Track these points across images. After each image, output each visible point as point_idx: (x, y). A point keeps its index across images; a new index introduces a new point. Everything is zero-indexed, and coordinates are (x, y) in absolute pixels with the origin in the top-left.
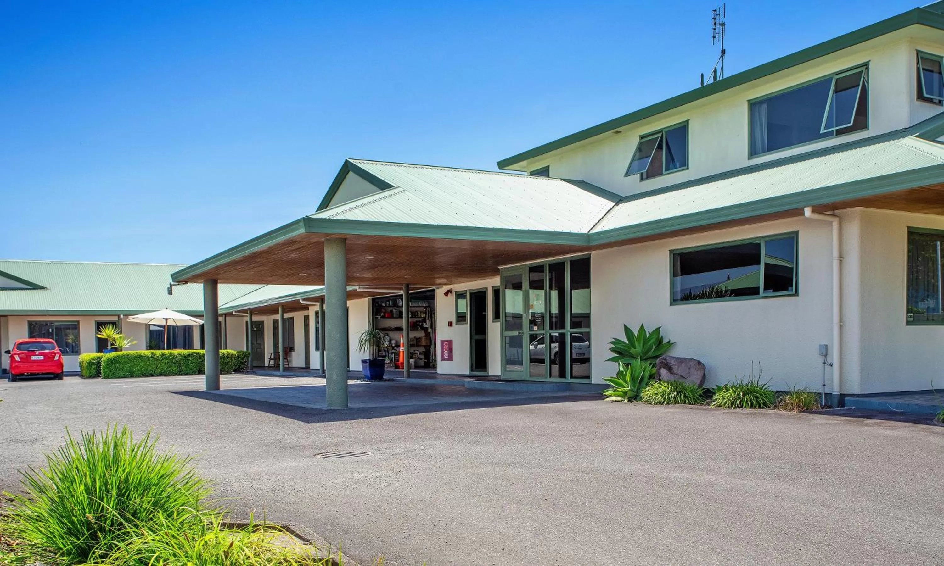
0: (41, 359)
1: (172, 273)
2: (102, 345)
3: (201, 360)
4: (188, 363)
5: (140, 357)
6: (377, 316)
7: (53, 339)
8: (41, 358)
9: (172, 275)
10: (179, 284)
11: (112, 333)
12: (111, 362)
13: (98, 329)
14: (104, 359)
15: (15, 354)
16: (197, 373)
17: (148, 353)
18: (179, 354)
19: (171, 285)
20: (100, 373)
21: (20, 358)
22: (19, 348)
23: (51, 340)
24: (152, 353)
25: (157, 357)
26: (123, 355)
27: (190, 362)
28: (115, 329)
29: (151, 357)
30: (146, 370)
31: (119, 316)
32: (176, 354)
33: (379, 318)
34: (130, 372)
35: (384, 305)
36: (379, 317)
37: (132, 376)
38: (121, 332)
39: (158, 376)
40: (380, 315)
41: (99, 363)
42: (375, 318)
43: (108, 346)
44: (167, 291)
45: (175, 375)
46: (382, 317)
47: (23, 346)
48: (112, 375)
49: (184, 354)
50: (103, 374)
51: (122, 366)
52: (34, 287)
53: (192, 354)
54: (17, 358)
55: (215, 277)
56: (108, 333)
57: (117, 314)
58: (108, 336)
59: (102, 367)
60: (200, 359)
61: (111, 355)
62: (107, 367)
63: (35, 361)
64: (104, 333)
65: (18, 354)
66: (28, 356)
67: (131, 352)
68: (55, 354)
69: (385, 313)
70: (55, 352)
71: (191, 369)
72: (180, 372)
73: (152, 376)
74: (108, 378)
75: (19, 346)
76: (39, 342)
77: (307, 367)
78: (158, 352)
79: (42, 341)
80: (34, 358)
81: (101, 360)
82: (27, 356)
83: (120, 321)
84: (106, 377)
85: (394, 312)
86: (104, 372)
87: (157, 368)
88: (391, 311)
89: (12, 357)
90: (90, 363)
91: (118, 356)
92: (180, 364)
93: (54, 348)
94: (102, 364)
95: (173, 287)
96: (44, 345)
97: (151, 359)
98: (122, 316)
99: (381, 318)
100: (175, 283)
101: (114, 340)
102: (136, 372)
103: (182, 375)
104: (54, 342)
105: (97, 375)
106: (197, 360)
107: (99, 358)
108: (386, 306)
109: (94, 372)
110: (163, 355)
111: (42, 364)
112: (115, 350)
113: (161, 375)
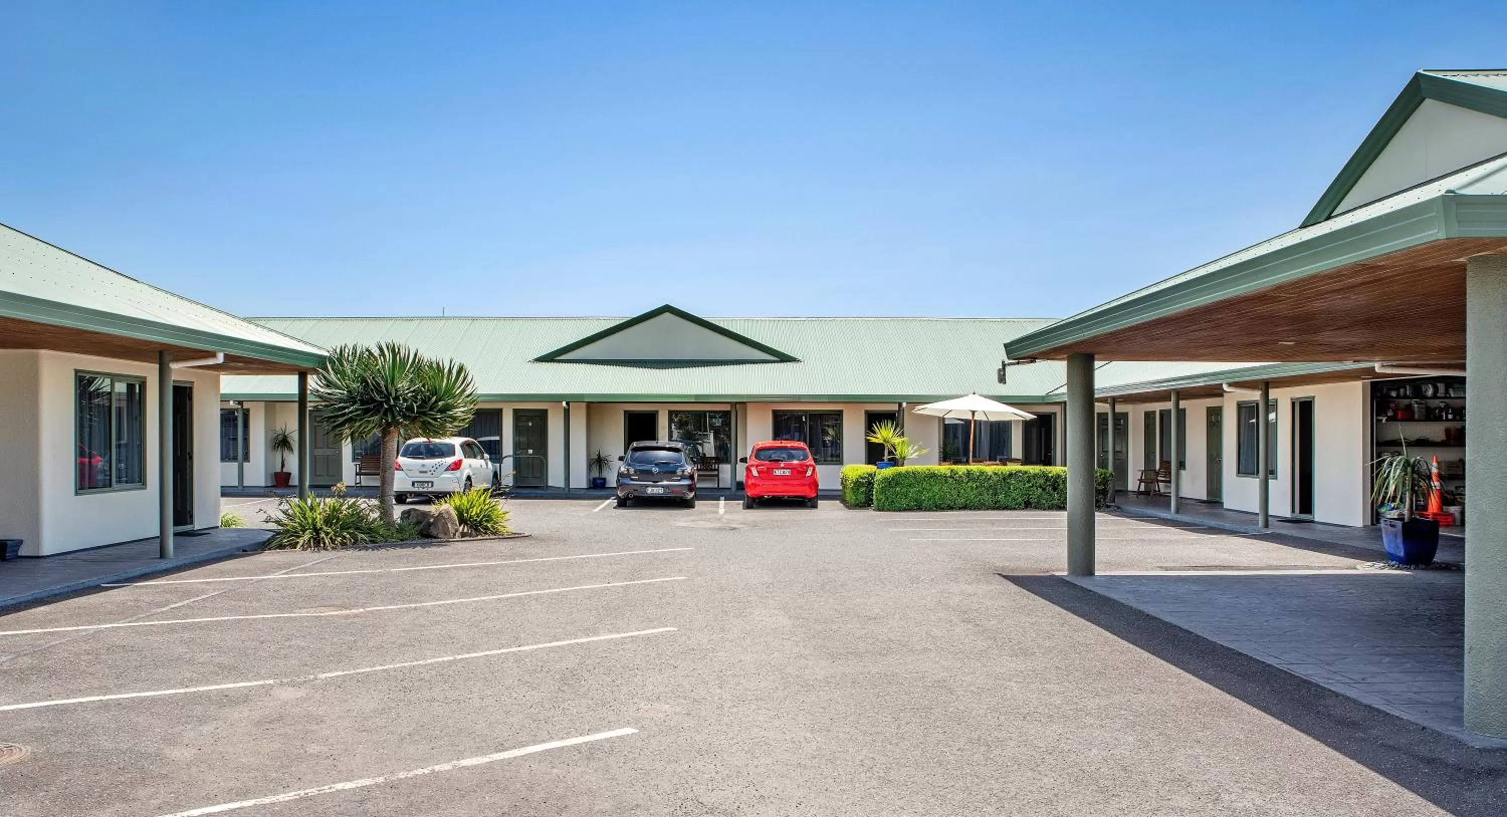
0: (787, 474)
1: (1008, 341)
2: (875, 453)
3: (1031, 485)
4: (1010, 488)
5: (933, 476)
6: (1380, 418)
7: (805, 441)
8: (787, 472)
9: (1006, 346)
10: (1018, 363)
11: (891, 435)
12: (890, 482)
13: (870, 429)
14: (878, 477)
15: (752, 466)
16: (1023, 506)
17: (945, 469)
18: (995, 474)
19: (1004, 365)
20: (872, 500)
21: (758, 472)
22: (757, 457)
23: (802, 444)
24: (952, 471)
25: (960, 477)
26: (907, 472)
27: (1011, 487)
28: (895, 429)
29: (951, 477)
30: (942, 498)
31: (900, 405)
32: (990, 474)
33: (1384, 421)
34: (916, 500)
35: (1394, 394)
36: (1384, 419)
37: (920, 509)
38: (902, 434)
39: (960, 509)
40: (1386, 415)
41: (870, 484)
42: (1377, 420)
43: (884, 455)
44: (997, 376)
45: (988, 509)
46: (1390, 419)
47: (762, 453)
48: (889, 505)
49: (1002, 473)
50: (875, 502)
51: (904, 490)
52: (784, 358)
53: (1015, 474)
54: (755, 473)
55: (1090, 350)
56: (884, 434)
57: (898, 400)
58: (885, 440)
59: (875, 490)
60: (1029, 482)
61: (889, 472)
62: (883, 491)
63: (779, 478)
64: (879, 436)
65: (757, 466)
66: (770, 470)
67: (920, 468)
68: (808, 466)
69: (1395, 411)
70: (808, 463)
71: (1014, 499)
72: (996, 503)
73: (951, 508)
74: (883, 510)
75: (759, 452)
76: (785, 448)
77: (1214, 499)
78: (961, 469)
79: (789, 445)
80: (778, 472)
81: (873, 479)
82: (768, 469)
83: (902, 412)
84: (880, 509)
85: (1416, 410)
86: (877, 499)
87: (958, 496)
88: (1409, 407)
89: (748, 469)
90: (857, 484)
91: (900, 474)
92: (996, 489)
93: (806, 458)
94: (875, 486)
95: (1008, 369)
96: (792, 451)
97: (951, 480)
98: (904, 405)
99: (1387, 420)
100: (1013, 361)
101: (893, 446)
102: (926, 502)
103: (998, 508)
104: (806, 447)
105: (866, 504)
106: (1024, 484)
107: (870, 475)
108: (1398, 397)
109: (862, 498)
110: (969, 473)
111: (789, 482)
112: (894, 462)
113: (965, 507)
